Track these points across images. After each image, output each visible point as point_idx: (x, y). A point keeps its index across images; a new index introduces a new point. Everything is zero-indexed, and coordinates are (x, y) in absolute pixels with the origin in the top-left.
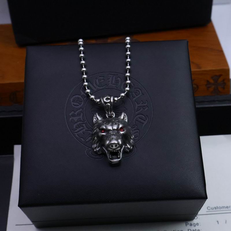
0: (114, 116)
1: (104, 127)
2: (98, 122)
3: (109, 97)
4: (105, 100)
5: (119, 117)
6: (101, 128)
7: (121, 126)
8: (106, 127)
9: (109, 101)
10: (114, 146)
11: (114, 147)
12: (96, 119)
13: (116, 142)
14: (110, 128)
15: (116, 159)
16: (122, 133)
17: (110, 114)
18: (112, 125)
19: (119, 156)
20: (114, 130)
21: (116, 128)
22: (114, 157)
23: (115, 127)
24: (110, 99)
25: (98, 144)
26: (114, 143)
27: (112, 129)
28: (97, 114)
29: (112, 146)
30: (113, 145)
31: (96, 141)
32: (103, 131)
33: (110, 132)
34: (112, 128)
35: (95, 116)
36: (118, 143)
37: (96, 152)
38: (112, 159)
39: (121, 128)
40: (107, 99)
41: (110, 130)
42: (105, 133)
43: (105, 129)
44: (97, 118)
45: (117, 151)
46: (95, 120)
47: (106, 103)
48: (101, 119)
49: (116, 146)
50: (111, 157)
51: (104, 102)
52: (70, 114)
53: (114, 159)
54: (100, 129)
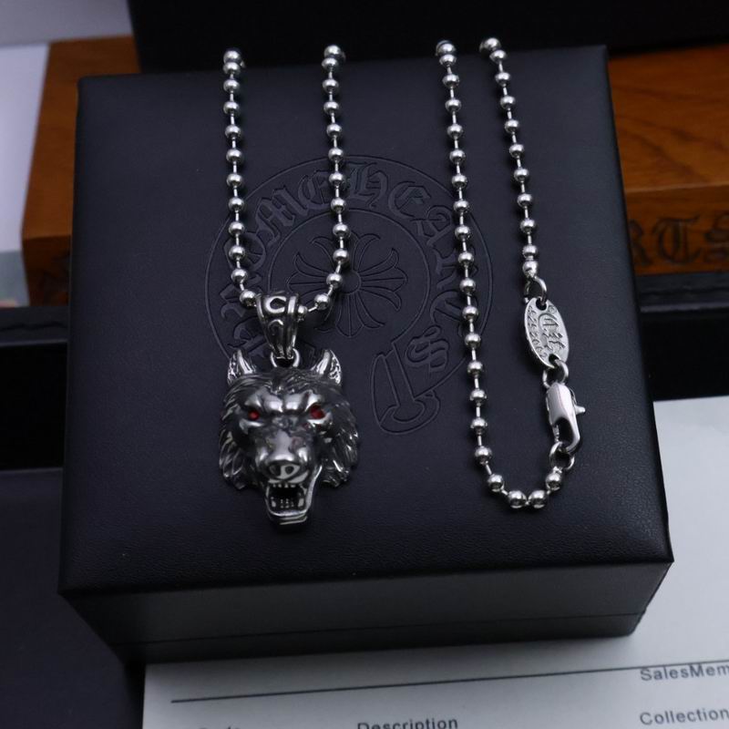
0: (296, 364)
1: (258, 403)
2: (242, 380)
3: (284, 299)
4: (268, 307)
5: (313, 369)
6: (247, 403)
7: (313, 400)
8: (263, 401)
9: (282, 310)
10: (283, 469)
11: (284, 475)
12: (235, 371)
13: (290, 458)
14: (276, 405)
15: (290, 509)
16: (314, 422)
19: (301, 503)
20: (288, 413)
21: (295, 408)
22: (284, 503)
23: (293, 405)
24: (285, 304)
25: (235, 457)
26: (285, 462)
27: (281, 410)
28: (240, 353)
29: (278, 471)
30: (280, 467)
31: (230, 447)
32: (253, 416)
33: (276, 420)
34: (284, 407)
35: (232, 361)
37: (229, 482)
38: (278, 509)
39: (314, 407)
40: (276, 304)
42: (259, 422)
43: (260, 408)
44: (240, 367)
45: (293, 486)
46: (233, 373)
47: (271, 317)
48: (251, 371)
49: (289, 470)
50: (274, 504)
53: (285, 510)
54: (244, 407)
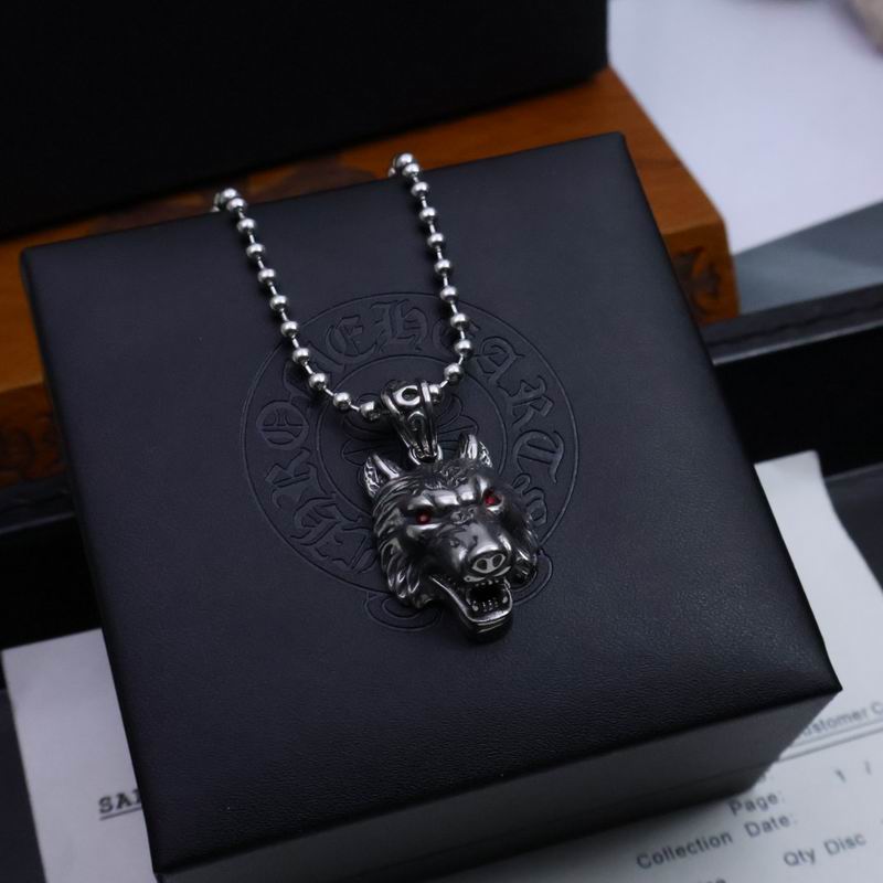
0: (440, 457)
1: (426, 502)
2: (391, 486)
3: (415, 388)
4: (400, 400)
5: (463, 456)
6: (410, 507)
7: (483, 486)
8: (432, 499)
9: (417, 401)
10: (490, 561)
12: (374, 481)
13: (494, 547)
16: (493, 509)
17: (427, 449)
18: (453, 488)
19: (505, 600)
20: (466, 504)
21: (471, 497)
22: (487, 604)
23: (468, 495)
24: (419, 393)
25: (409, 571)
26: (489, 553)
27: (456, 503)
28: (377, 458)
29: (483, 565)
30: (487, 560)
31: (400, 563)
32: (423, 518)
33: (455, 515)
34: (458, 498)
35: (368, 470)
36: (503, 550)
38: (481, 614)
39: (488, 492)
40: (409, 394)
41: (451, 508)
42: (434, 522)
43: (430, 507)
45: (497, 582)
46: (373, 483)
47: (405, 410)
48: (397, 475)
49: (496, 561)
50: (476, 609)
51: (400, 407)
52: (269, 479)
53: (489, 613)
